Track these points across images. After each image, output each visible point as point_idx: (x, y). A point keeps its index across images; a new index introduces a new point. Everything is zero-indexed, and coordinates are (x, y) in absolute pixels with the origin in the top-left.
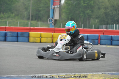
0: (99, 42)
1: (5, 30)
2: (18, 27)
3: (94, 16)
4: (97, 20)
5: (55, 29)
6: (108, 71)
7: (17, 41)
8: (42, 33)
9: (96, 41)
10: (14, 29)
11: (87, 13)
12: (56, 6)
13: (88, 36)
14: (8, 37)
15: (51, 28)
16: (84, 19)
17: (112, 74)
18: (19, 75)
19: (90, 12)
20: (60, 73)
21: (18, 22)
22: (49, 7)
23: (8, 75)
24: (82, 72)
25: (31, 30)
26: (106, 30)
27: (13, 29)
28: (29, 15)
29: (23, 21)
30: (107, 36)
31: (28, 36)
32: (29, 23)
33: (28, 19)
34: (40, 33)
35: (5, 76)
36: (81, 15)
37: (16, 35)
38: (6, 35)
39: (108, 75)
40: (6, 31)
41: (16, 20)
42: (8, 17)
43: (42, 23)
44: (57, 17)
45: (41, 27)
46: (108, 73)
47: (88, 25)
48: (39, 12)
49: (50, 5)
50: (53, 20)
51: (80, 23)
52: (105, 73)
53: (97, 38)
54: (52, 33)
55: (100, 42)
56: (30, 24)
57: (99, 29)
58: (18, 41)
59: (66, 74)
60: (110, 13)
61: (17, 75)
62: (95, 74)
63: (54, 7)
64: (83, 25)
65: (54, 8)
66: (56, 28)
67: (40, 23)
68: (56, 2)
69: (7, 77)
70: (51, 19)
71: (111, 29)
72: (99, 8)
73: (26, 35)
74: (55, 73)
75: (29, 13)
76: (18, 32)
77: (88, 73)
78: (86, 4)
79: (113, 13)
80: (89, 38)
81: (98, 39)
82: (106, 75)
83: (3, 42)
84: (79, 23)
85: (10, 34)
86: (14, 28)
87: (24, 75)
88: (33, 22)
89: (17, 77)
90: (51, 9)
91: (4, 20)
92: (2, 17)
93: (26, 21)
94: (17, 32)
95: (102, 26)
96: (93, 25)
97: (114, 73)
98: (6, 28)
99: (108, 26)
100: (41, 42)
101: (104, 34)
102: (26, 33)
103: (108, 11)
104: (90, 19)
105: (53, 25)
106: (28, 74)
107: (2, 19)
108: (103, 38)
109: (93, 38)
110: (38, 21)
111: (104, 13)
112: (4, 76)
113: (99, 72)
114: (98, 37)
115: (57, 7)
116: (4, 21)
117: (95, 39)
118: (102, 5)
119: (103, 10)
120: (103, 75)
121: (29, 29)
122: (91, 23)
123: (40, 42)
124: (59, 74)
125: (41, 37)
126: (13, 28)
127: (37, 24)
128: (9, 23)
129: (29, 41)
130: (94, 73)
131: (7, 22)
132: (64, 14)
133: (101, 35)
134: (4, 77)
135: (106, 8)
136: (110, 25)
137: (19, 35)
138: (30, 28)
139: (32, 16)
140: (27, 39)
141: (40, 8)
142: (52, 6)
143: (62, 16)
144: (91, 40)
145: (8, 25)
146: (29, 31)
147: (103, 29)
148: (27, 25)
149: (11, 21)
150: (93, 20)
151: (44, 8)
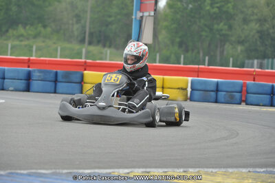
0: (243, 99)
1: (27, 65)
2: (58, 59)
3: (233, 39)
4: (240, 48)
6: (261, 167)
7: (55, 92)
9: (237, 95)
10: (48, 64)
12: (146, 14)
13: (217, 83)
14: (34, 81)
16: (210, 45)
17: (270, 173)
18: (58, 171)
19: (226, 27)
20: (150, 167)
21: (59, 49)
22: (129, 15)
23: (31, 169)
24: (202, 167)
25: (87, 68)
26: (260, 70)
27: (46, 64)
28: (85, 33)
29: (69, 46)
30: (263, 86)
31: (81, 82)
32: (84, 50)
33: (82, 41)
35: (25, 172)
36: (204, 33)
37: (52, 77)
38: (29, 77)
39: (263, 174)
40: (30, 69)
41: (55, 43)
42: (35, 37)
43: (113, 50)
45: (110, 60)
46: (262, 170)
47: (218, 58)
48: (107, 26)
49: (133, 10)
51: (201, 55)
52: (254, 170)
53: (238, 89)
55: (246, 99)
56: (85, 53)
57: (243, 67)
58: (57, 91)
59: (166, 170)
60: (271, 31)
61: (51, 169)
62: (232, 173)
63: (141, 14)
64: (207, 58)
65: (142, 17)
67: (108, 51)
68: (146, 4)
69: (29, 175)
71: (272, 69)
72: (246, 21)
74: (139, 168)
75: (84, 27)
76: (58, 71)
77: (217, 170)
78: (216, 10)
80: (220, 88)
81: (241, 92)
82: (258, 174)
83: (22, 93)
84: (199, 53)
85: (38, 74)
86: (49, 60)
87: (69, 171)
88: (92, 48)
89: (53, 174)
90: (136, 18)
91: (26, 43)
92: (22, 35)
93: (77, 47)
94: (55, 70)
95: (251, 61)
96: (231, 60)
98: (29, 60)
99: (266, 61)
101: (254, 80)
102: (76, 73)
103: (268, 26)
104: (224, 45)
106: (77, 169)
107: (21, 41)
108: (253, 90)
109: (230, 90)
110: (104, 46)
111: (258, 32)
112: (22, 172)
113: (240, 167)
114: (242, 87)
115: (149, 16)
116: (26, 46)
117: (233, 90)
118: (253, 12)
119: (256, 24)
120: (249, 174)
121: (82, 66)
122: (225, 53)
124: (148, 170)
126: (46, 60)
127: (102, 53)
128: (36, 50)
129: (81, 93)
130: (230, 170)
131: (32, 47)
132: (164, 32)
133: (248, 82)
134: (21, 174)
135: (262, 21)
136: (270, 60)
137: (60, 78)
138: (85, 62)
139: (91, 34)
140: (77, 86)
141: (110, 16)
142: (138, 12)
143: (161, 38)
144: (224, 93)
145: (34, 54)
146: (83, 68)
147: (253, 69)
148: (79, 55)
149: (43, 44)
150: (231, 46)
151: (119, 17)
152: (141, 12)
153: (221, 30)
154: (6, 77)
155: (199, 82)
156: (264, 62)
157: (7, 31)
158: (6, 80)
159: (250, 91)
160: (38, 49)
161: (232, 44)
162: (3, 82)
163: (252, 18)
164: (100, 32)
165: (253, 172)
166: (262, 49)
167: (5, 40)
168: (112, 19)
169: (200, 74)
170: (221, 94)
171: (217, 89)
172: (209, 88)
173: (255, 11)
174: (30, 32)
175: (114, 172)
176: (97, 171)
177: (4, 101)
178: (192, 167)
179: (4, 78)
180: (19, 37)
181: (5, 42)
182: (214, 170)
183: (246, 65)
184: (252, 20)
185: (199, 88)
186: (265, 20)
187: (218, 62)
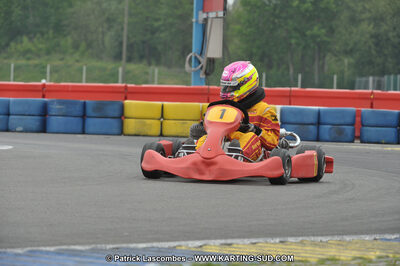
0: (357, 134)
1: (41, 94)
2: (84, 84)
3: (337, 47)
4: (347, 61)
5: (209, 89)
7: (83, 133)
8: (165, 103)
9: (349, 129)
10: (72, 91)
11: (314, 37)
12: (212, 15)
13: (319, 113)
14: (53, 118)
15: (196, 87)
16: (303, 56)
18: (99, 246)
20: (233, 238)
21: (85, 68)
22: (186, 17)
23: (61, 244)
24: (308, 236)
25: (129, 96)
26: (379, 91)
27: (68, 91)
28: (121, 44)
29: (99, 64)
30: (385, 114)
31: (121, 116)
32: (120, 70)
33: (118, 57)
34: (160, 103)
35: (52, 249)
36: (293, 41)
37: (78, 110)
38: (44, 111)
39: (395, 243)
40: (45, 99)
41: (77, 61)
42: (48, 53)
43: (164, 69)
44: (214, 50)
45: (159, 84)
46: (393, 237)
47: (316, 77)
48: (153, 33)
49: (192, 10)
50: (203, 61)
51: (291, 71)
52: (382, 236)
53: (349, 120)
54: (201, 104)
55: (361, 133)
56: (123, 74)
57: (353, 88)
58: (86, 131)
59: (254, 241)
60: (391, 34)
61: (89, 244)
62: (350, 242)
63: (205, 16)
64: (300, 76)
65: (206, 20)
66: (211, 87)
67: (156, 70)
69: (59, 253)
70: (196, 57)
71: (395, 89)
72: (354, 21)
73: (113, 111)
74: (216, 238)
75: (120, 36)
76: (87, 101)
77: (329, 238)
80: (323, 120)
81: (352, 124)
82: (388, 243)
83: (36, 135)
84: (288, 68)
85: (58, 107)
86: (73, 86)
87: (115, 246)
88: (132, 67)
89: (93, 251)
90: (197, 22)
91: (36, 62)
92: (28, 51)
93: (110, 65)
94: (82, 101)
95: (364, 79)
96: (335, 77)
98: (44, 86)
99: (386, 77)
100: (165, 133)
101: (372, 107)
102: (112, 103)
103: (384, 27)
104: (324, 57)
105: (203, 76)
106: (124, 242)
107: (29, 59)
108: (372, 121)
109: (337, 121)
110: (150, 64)
111: (375, 36)
112: (48, 249)
113: (362, 233)
114: (355, 117)
115: (217, 17)
116: (36, 66)
117: (342, 122)
118: (364, 8)
119: (369, 25)
120: (375, 242)
121: (121, 92)
122: (326, 68)
123: (161, 135)
125: (162, 116)
126: (68, 86)
127: (147, 73)
128: (51, 72)
129: (121, 133)
130: (347, 238)
131: (45, 67)
132: (236, 41)
133: (363, 109)
134: (48, 252)
135: (378, 20)
136: (392, 77)
137: (89, 111)
138: (126, 88)
139: (130, 47)
140: (115, 123)
141: (157, 20)
142: (200, 12)
143: (231, 48)
144: (329, 126)
145: (48, 77)
146: (122, 96)
147: (370, 91)
148: (114, 77)
149: (60, 63)
150: (334, 59)
151: (170, 20)
152: (204, 12)
153: (319, 36)
154: (11, 112)
155: (292, 111)
156: (382, 79)
157: (7, 45)
158: (11, 117)
159: (366, 122)
160: (54, 70)
161: (336, 56)
162: (8, 120)
163: (364, 16)
164: (144, 42)
165: (382, 239)
166: (379, 60)
167: (5, 58)
168: (160, 23)
169: (292, 99)
170: (325, 128)
171: (319, 120)
172: (306, 121)
173: (367, 6)
174: (40, 46)
175: (180, 246)
176: (155, 244)
177: (10, 147)
178: (292, 236)
179: (9, 114)
180: (26, 53)
181: (6, 61)
182: (324, 239)
183: (357, 85)
184: (363, 20)
185: (293, 120)
186: (382, 19)
187: (316, 81)
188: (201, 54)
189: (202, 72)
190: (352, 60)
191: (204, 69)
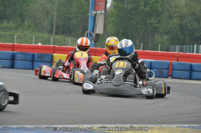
0: (170, 74)
1: (12, 49)
2: (33, 45)
3: (161, 30)
4: (165, 37)
5: (96, 49)
6: (186, 123)
7: (32, 69)
9: (166, 71)
10: (27, 48)
11: (151, 24)
12: (99, 12)
13: (151, 63)
14: (18, 61)
16: (144, 34)
17: (193, 128)
21: (34, 37)
25: (56, 51)
26: (181, 53)
27: (25, 48)
28: (53, 25)
31: (52, 61)
32: (52, 38)
33: (51, 32)
36: (139, 26)
37: (30, 58)
38: (13, 58)
39: (187, 129)
40: (14, 52)
44: (99, 30)
46: (187, 126)
47: (150, 44)
49: (89, 10)
50: (94, 35)
51: (138, 42)
52: (181, 125)
53: (166, 67)
55: (172, 74)
56: (53, 40)
57: (169, 51)
58: (34, 68)
60: (188, 25)
62: (165, 128)
63: (95, 12)
64: (142, 44)
65: (96, 15)
67: (69, 39)
68: (99, 5)
69: (18, 129)
70: (90, 33)
71: (190, 52)
72: (170, 17)
73: (48, 59)
75: (52, 21)
76: (35, 53)
77: (154, 125)
79: (194, 26)
80: (153, 66)
81: (168, 69)
82: (184, 129)
83: (8, 69)
84: (136, 40)
85: (20, 56)
86: (28, 46)
90: (91, 15)
91: (10, 33)
94: (32, 53)
95: (174, 47)
96: (159, 46)
97: (196, 126)
98: (13, 45)
99: (185, 46)
101: (178, 61)
102: (47, 55)
104: (154, 35)
105: (93, 43)
107: (6, 31)
108: (177, 68)
109: (160, 67)
112: (13, 127)
114: (169, 65)
115: (101, 13)
117: (163, 67)
118: (176, 11)
119: (177, 20)
122: (155, 40)
126: (25, 46)
127: (65, 40)
130: (164, 126)
131: (14, 36)
132: (110, 25)
133: (173, 62)
135: (182, 17)
136: (188, 46)
137: (36, 58)
138: (54, 47)
139: (57, 27)
141: (71, 14)
142: (93, 11)
143: (108, 29)
144: (156, 70)
145: (15, 41)
146: (53, 51)
147: (177, 53)
148: (48, 42)
149: (22, 34)
150: (159, 36)
151: (78, 14)
152: (95, 10)
153: (153, 24)
156: (183, 47)
159: (174, 68)
160: (19, 38)
161: (160, 34)
163: (175, 15)
164: (64, 25)
165: (181, 127)
168: (72, 16)
170: (154, 70)
171: (151, 67)
174: (12, 25)
176: (67, 126)
182: (152, 126)
183: (170, 49)
184: (175, 17)
186: (184, 17)
187: (150, 47)
188: (93, 32)
189: (93, 41)
190: (168, 37)
191: (94, 39)
